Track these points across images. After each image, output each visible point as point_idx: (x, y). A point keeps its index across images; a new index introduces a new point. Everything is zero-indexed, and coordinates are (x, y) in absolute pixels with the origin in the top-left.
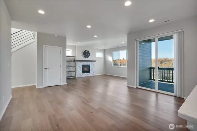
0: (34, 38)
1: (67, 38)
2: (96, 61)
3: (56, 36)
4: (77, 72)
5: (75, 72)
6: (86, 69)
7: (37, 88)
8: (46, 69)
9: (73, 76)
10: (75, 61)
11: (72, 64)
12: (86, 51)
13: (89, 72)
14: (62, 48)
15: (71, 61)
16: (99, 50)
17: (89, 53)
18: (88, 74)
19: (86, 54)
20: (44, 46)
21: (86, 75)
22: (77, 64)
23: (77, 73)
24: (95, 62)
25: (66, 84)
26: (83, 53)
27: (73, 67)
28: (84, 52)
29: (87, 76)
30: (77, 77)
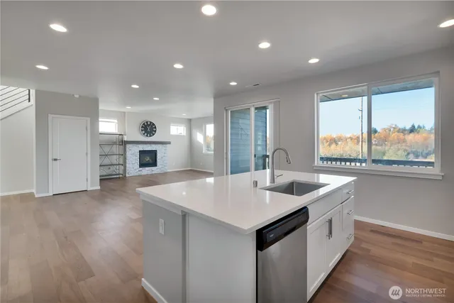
0: (29, 99)
1: (100, 100)
2: (169, 143)
3: (77, 96)
4: (127, 165)
5: (124, 165)
6: (149, 159)
7: (36, 196)
8: (55, 160)
9: (119, 174)
10: (124, 143)
11: (116, 149)
12: (147, 122)
13: (154, 164)
14: (89, 119)
15: (114, 143)
16: (178, 121)
17: (155, 127)
18: (154, 168)
19: (149, 128)
20: (50, 116)
21: (147, 171)
22: (127, 150)
23: (127, 169)
24: (168, 145)
25: (99, 188)
26: (142, 127)
27: (119, 155)
28: (144, 124)
29: (149, 173)
30: (127, 175)
